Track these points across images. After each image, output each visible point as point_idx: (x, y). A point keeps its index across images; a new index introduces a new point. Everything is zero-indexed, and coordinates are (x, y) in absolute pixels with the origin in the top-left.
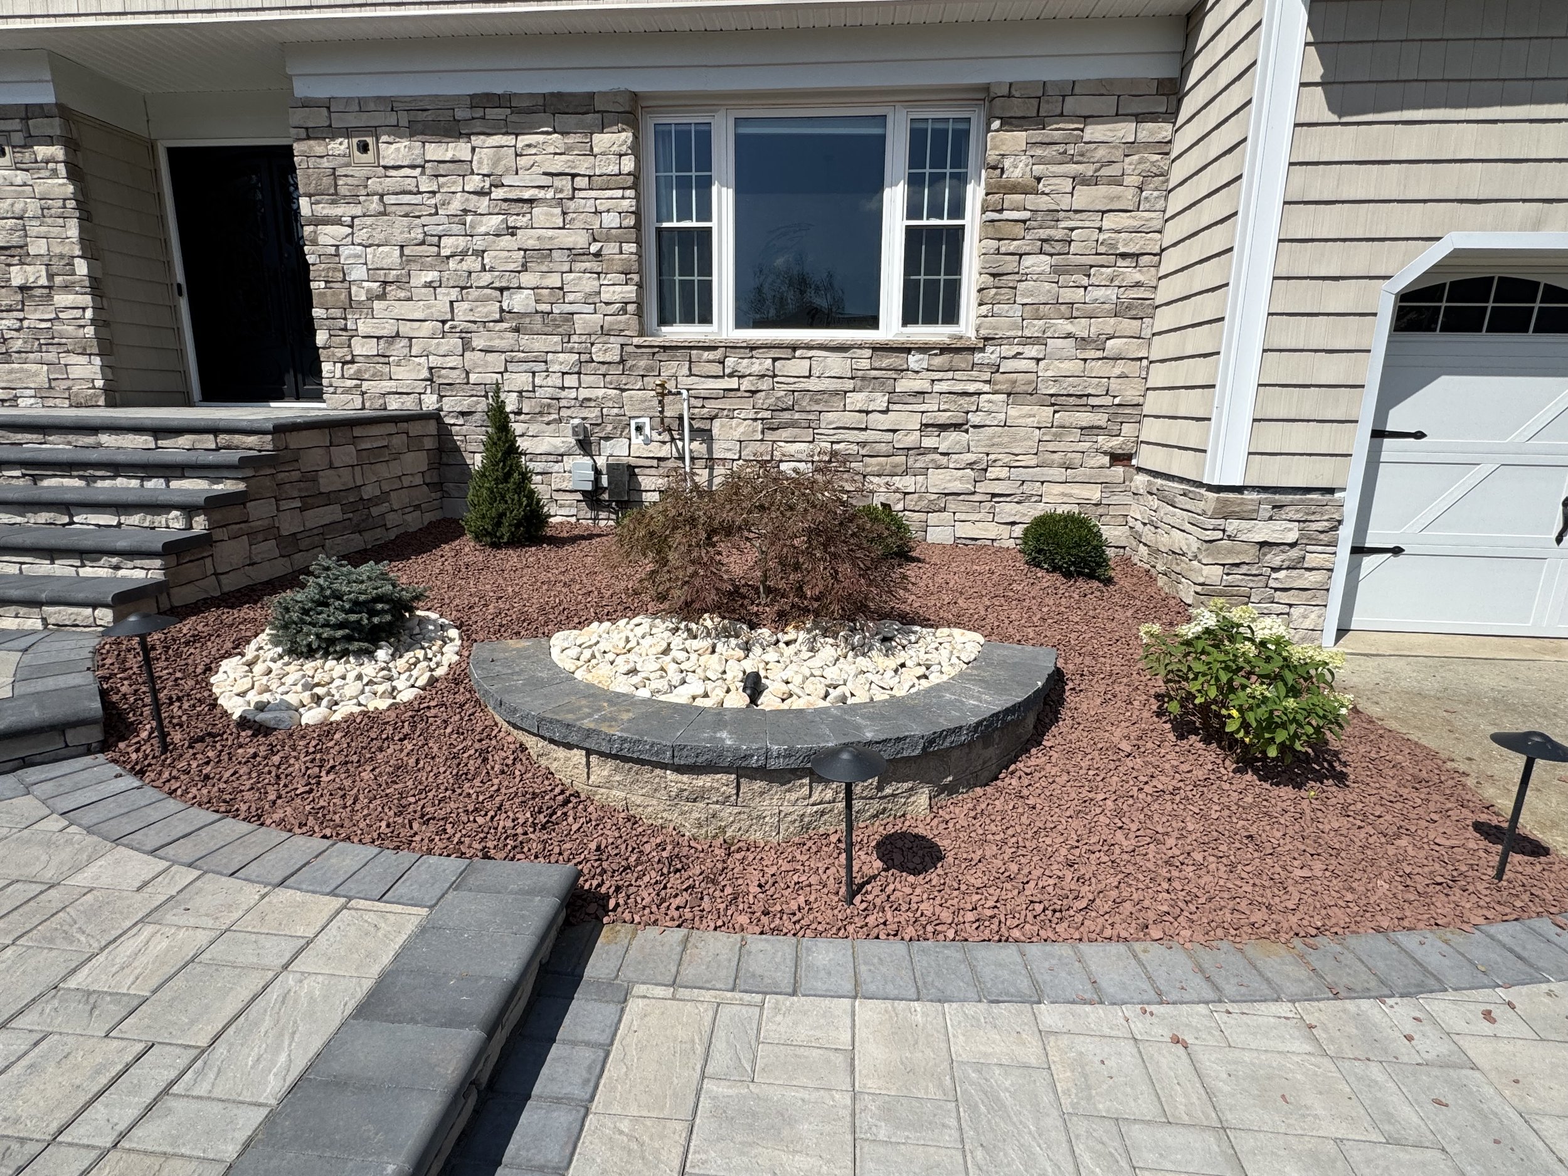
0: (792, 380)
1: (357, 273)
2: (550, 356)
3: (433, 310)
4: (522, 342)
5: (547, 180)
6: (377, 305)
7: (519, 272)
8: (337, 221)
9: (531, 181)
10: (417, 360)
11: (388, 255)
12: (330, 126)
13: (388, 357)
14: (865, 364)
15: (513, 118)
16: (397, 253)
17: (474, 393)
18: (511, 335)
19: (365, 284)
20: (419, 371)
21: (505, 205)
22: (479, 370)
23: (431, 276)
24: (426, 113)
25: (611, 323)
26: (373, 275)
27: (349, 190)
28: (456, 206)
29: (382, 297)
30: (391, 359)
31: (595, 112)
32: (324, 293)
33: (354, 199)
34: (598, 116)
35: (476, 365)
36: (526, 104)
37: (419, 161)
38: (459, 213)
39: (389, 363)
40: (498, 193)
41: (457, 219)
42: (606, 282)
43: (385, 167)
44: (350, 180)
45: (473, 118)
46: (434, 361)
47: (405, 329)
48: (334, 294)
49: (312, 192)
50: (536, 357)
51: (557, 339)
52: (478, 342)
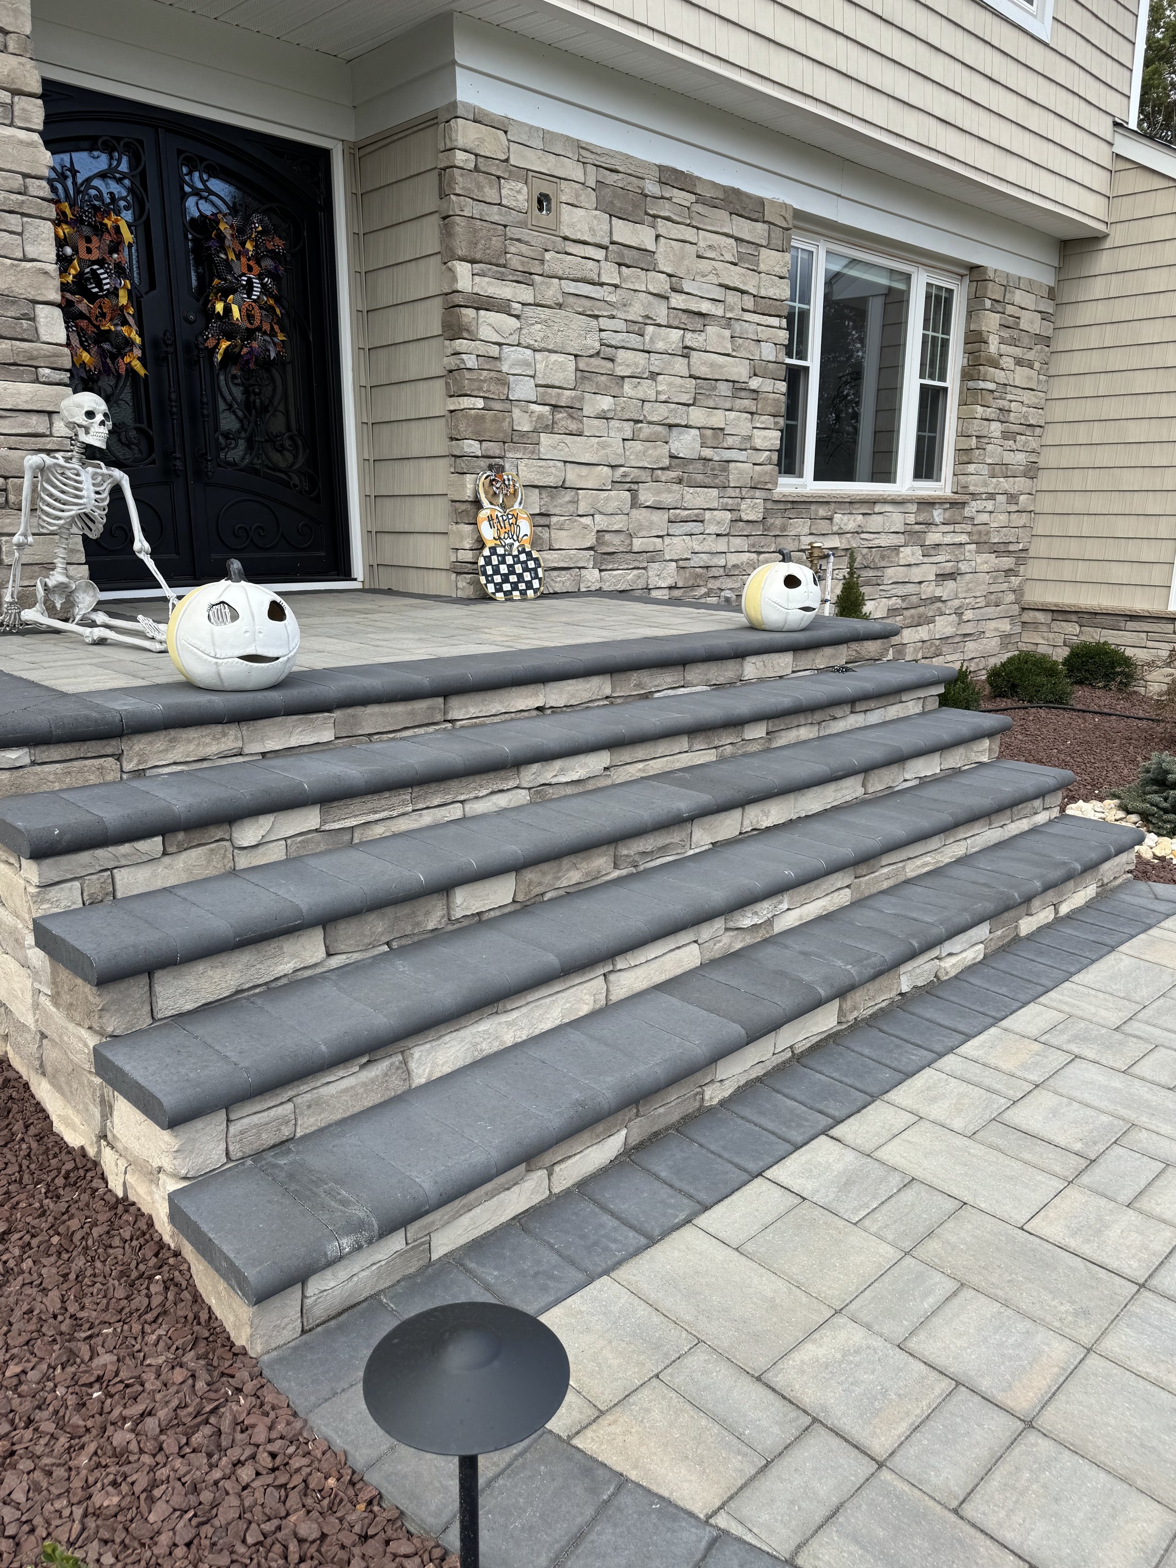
0: (872, 536)
1: (523, 389)
2: (708, 514)
3: (609, 450)
4: (688, 497)
5: (718, 293)
6: (545, 439)
7: (688, 405)
8: (502, 307)
9: (708, 291)
10: (583, 520)
11: (562, 367)
12: (507, 160)
13: (548, 515)
14: (911, 519)
15: (699, 208)
16: (571, 365)
17: (637, 564)
18: (676, 487)
19: (534, 407)
20: (584, 537)
21: (684, 317)
22: (644, 533)
23: (605, 403)
24: (615, 176)
25: (760, 475)
26: (544, 394)
27: (522, 263)
28: (636, 312)
29: (550, 429)
30: (554, 519)
31: (764, 222)
32: (483, 417)
33: (525, 278)
34: (766, 226)
35: (641, 527)
36: (708, 194)
37: (606, 241)
38: (640, 319)
39: (548, 526)
40: (677, 301)
41: (636, 328)
42: (758, 425)
43: (566, 238)
44: (524, 248)
45: (662, 198)
46: (601, 522)
47: (573, 476)
48: (495, 420)
49: (478, 256)
50: (697, 515)
51: (714, 492)
52: (646, 496)
